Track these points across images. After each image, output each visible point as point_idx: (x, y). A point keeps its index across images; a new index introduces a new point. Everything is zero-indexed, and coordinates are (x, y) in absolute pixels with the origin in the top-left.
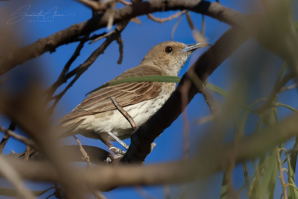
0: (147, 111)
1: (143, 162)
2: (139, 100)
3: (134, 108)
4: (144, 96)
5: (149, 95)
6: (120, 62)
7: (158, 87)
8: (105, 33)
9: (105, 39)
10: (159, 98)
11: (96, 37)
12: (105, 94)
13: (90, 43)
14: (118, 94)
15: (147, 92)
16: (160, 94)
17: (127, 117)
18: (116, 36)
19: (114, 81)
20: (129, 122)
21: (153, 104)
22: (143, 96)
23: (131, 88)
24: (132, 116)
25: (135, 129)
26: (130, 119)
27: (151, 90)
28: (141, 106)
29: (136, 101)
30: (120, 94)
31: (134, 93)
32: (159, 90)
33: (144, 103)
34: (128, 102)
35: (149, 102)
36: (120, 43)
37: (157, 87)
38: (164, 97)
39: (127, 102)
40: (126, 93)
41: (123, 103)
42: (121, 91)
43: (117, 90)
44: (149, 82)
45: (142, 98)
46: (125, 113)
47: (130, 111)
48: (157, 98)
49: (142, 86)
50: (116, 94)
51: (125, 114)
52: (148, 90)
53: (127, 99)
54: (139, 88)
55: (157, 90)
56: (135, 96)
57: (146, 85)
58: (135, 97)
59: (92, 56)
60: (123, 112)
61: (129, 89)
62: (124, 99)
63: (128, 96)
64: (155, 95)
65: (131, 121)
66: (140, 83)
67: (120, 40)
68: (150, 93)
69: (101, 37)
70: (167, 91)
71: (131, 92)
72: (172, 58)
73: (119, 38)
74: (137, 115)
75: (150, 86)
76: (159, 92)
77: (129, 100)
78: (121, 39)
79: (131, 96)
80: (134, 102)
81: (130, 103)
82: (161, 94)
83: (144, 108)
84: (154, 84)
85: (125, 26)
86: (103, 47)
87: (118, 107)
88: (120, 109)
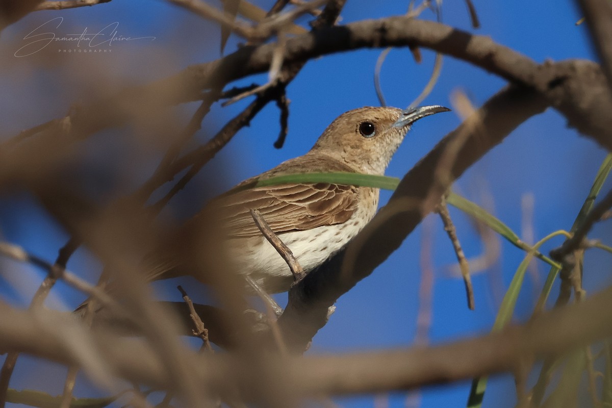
0: (325, 249)
1: (310, 342)
2: (315, 223)
3: (302, 240)
4: (324, 217)
5: (333, 215)
6: (279, 144)
7: (351, 203)
8: (254, 86)
9: (254, 98)
10: (351, 224)
11: (236, 92)
13: (223, 105)
14: (275, 206)
15: (330, 210)
16: (353, 216)
17: (283, 252)
18: (277, 93)
19: (268, 177)
21: (337, 234)
22: (322, 216)
23: (301, 198)
25: (297, 277)
26: (289, 257)
27: (339, 206)
28: (316, 236)
29: (308, 223)
30: (280, 206)
31: (304, 208)
32: (352, 209)
33: (321, 231)
34: (293, 224)
35: (332, 230)
36: (283, 107)
37: (349, 201)
38: (359, 223)
39: (291, 224)
40: (291, 205)
41: (283, 225)
42: (282, 200)
43: (274, 196)
44: (337, 191)
45: (321, 220)
46: (279, 244)
47: (294, 244)
48: (347, 223)
49: (322, 196)
50: (272, 205)
51: (280, 246)
52: (334, 207)
53: (291, 218)
54: (316, 201)
55: (348, 208)
56: (307, 214)
57: (329, 194)
58: (307, 216)
59: (225, 130)
60: (276, 241)
61: (298, 199)
62: (287, 218)
63: (293, 213)
64: (343, 216)
65: (292, 261)
66: (319, 191)
67: (283, 101)
68: (335, 211)
69: (246, 94)
70: (365, 213)
71: (302, 205)
72: (375, 145)
73: (283, 97)
74: (304, 253)
75: (336, 198)
76: (352, 213)
77: (296, 220)
78: (285, 99)
79: (299, 212)
80: (305, 226)
81: (297, 226)
82: (356, 217)
83: (320, 241)
84: (345, 196)
85: (296, 73)
86: (248, 113)
87: (266, 231)
88: (269, 234)
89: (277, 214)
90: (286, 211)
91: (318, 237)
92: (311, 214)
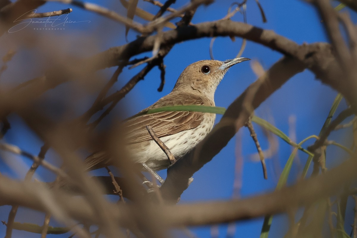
0: (186, 142)
1: (179, 198)
2: (178, 130)
3: (172, 139)
4: (184, 126)
5: (189, 124)
6: (160, 89)
7: (200, 116)
8: (146, 58)
9: (146, 64)
10: (200, 127)
11: (136, 61)
12: (140, 123)
13: (129, 68)
14: (154, 123)
15: (186, 121)
17: (164, 149)
18: (158, 61)
21: (192, 134)
22: (182, 126)
23: (169, 117)
24: (169, 148)
25: (172, 162)
26: (167, 151)
27: (191, 119)
28: (180, 136)
29: (174, 130)
30: (157, 123)
31: (172, 122)
32: (200, 119)
33: (184, 133)
34: (166, 132)
35: (189, 132)
36: (162, 69)
37: (198, 116)
38: (205, 126)
39: (164, 132)
40: (163, 122)
41: (160, 133)
42: (158, 120)
43: (154, 118)
45: (181, 128)
47: (167, 142)
48: (197, 127)
49: (181, 115)
51: (162, 146)
52: (188, 120)
53: (164, 129)
54: (178, 117)
55: (198, 119)
56: (173, 125)
57: (185, 113)
58: (174, 126)
59: (130, 82)
60: (160, 143)
61: (167, 118)
62: (162, 129)
63: (165, 126)
64: (195, 124)
65: (169, 154)
68: (190, 122)
69: (142, 62)
70: (209, 119)
71: (170, 121)
72: (210, 78)
73: (162, 64)
74: (175, 146)
75: (190, 115)
77: (167, 129)
78: (163, 65)
79: (168, 125)
80: (173, 132)
81: (168, 133)
82: (203, 123)
83: (183, 139)
84: (195, 113)
85: (169, 50)
86: (143, 73)
87: (155, 137)
88: (156, 139)
89: (155, 128)
90: (161, 125)
91: (181, 137)
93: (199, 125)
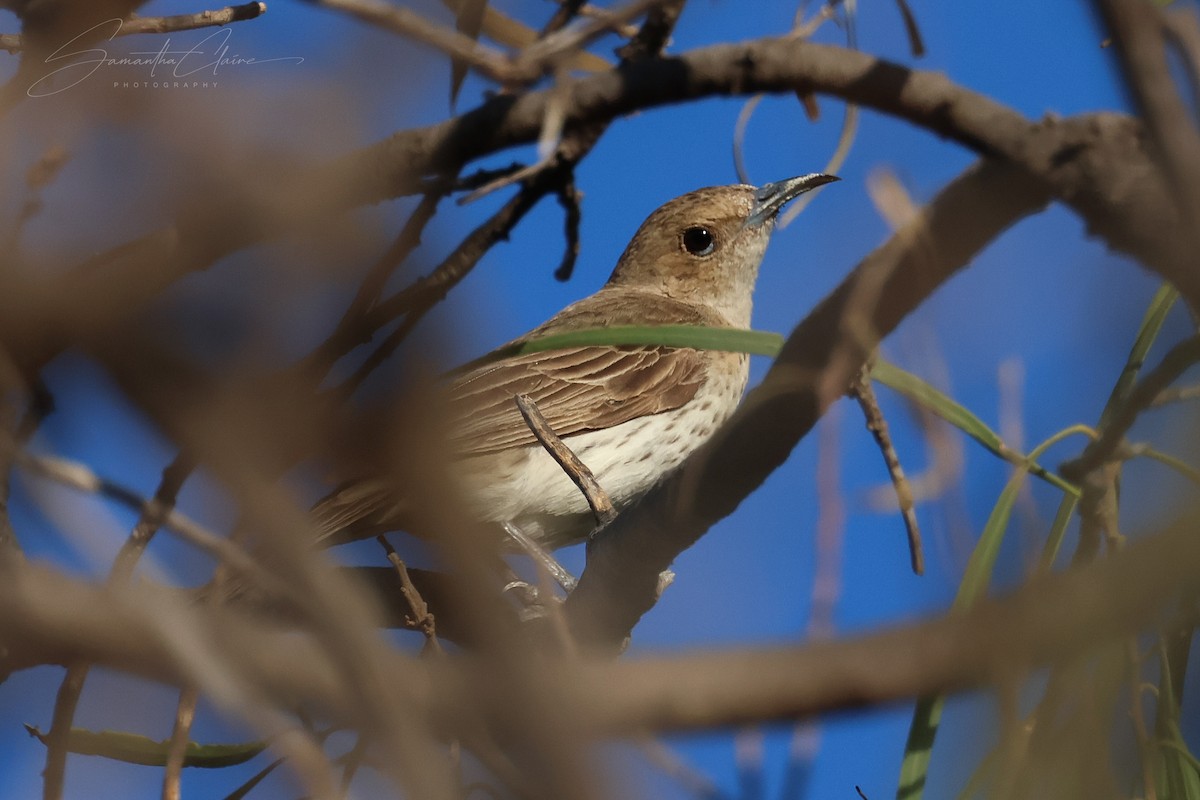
0: (647, 457)
1: (627, 638)
2: (623, 413)
3: (603, 444)
4: (641, 400)
5: (658, 396)
6: (564, 273)
7: (693, 369)
8: (516, 167)
9: (516, 189)
10: (695, 407)
11: (484, 178)
12: (498, 388)
13: (460, 202)
14: (544, 390)
15: (650, 386)
16: (699, 393)
17: (575, 472)
18: (557, 179)
19: (533, 339)
20: (584, 490)
21: (670, 428)
22: (637, 400)
23: (594, 371)
24: (594, 472)
25: (602, 519)
26: (586, 481)
27: (667, 379)
28: (629, 435)
29: (610, 415)
30: (554, 389)
31: (603, 388)
32: (694, 380)
33: (640, 424)
34: (582, 418)
35: (659, 422)
36: (571, 205)
37: (687, 368)
38: (712, 405)
39: (577, 419)
40: (573, 386)
41: (561, 423)
42: (557, 378)
43: (541, 373)
44: (662, 351)
45: (633, 407)
46: (568, 459)
47: (587, 453)
48: (686, 407)
49: (633, 362)
50: (538, 389)
51: (569, 462)
52: (657, 380)
53: (576, 409)
54: (623, 372)
55: (688, 378)
56: (607, 398)
57: (647, 359)
58: (608, 401)
59: (464, 247)
60: (563, 452)
61: (586, 373)
62: (568, 410)
63: (580, 400)
64: (679, 396)
65: (591, 489)
66: (628, 353)
67: (569, 194)
68: (661, 388)
69: (501, 182)
70: (723, 384)
71: (594, 382)
73: (569, 187)
75: (661, 364)
76: (696, 387)
77: (586, 411)
78: (573, 191)
79: (590, 398)
80: (604, 420)
81: (588, 424)
82: (704, 395)
83: (637, 444)
84: (677, 359)
85: (593, 142)
86: (506, 216)
87: (544, 435)
88: (550, 441)
89: (547, 405)
90: (566, 397)
91: (633, 438)
92: (613, 397)
93: (692, 398)
